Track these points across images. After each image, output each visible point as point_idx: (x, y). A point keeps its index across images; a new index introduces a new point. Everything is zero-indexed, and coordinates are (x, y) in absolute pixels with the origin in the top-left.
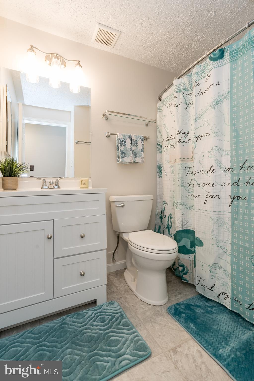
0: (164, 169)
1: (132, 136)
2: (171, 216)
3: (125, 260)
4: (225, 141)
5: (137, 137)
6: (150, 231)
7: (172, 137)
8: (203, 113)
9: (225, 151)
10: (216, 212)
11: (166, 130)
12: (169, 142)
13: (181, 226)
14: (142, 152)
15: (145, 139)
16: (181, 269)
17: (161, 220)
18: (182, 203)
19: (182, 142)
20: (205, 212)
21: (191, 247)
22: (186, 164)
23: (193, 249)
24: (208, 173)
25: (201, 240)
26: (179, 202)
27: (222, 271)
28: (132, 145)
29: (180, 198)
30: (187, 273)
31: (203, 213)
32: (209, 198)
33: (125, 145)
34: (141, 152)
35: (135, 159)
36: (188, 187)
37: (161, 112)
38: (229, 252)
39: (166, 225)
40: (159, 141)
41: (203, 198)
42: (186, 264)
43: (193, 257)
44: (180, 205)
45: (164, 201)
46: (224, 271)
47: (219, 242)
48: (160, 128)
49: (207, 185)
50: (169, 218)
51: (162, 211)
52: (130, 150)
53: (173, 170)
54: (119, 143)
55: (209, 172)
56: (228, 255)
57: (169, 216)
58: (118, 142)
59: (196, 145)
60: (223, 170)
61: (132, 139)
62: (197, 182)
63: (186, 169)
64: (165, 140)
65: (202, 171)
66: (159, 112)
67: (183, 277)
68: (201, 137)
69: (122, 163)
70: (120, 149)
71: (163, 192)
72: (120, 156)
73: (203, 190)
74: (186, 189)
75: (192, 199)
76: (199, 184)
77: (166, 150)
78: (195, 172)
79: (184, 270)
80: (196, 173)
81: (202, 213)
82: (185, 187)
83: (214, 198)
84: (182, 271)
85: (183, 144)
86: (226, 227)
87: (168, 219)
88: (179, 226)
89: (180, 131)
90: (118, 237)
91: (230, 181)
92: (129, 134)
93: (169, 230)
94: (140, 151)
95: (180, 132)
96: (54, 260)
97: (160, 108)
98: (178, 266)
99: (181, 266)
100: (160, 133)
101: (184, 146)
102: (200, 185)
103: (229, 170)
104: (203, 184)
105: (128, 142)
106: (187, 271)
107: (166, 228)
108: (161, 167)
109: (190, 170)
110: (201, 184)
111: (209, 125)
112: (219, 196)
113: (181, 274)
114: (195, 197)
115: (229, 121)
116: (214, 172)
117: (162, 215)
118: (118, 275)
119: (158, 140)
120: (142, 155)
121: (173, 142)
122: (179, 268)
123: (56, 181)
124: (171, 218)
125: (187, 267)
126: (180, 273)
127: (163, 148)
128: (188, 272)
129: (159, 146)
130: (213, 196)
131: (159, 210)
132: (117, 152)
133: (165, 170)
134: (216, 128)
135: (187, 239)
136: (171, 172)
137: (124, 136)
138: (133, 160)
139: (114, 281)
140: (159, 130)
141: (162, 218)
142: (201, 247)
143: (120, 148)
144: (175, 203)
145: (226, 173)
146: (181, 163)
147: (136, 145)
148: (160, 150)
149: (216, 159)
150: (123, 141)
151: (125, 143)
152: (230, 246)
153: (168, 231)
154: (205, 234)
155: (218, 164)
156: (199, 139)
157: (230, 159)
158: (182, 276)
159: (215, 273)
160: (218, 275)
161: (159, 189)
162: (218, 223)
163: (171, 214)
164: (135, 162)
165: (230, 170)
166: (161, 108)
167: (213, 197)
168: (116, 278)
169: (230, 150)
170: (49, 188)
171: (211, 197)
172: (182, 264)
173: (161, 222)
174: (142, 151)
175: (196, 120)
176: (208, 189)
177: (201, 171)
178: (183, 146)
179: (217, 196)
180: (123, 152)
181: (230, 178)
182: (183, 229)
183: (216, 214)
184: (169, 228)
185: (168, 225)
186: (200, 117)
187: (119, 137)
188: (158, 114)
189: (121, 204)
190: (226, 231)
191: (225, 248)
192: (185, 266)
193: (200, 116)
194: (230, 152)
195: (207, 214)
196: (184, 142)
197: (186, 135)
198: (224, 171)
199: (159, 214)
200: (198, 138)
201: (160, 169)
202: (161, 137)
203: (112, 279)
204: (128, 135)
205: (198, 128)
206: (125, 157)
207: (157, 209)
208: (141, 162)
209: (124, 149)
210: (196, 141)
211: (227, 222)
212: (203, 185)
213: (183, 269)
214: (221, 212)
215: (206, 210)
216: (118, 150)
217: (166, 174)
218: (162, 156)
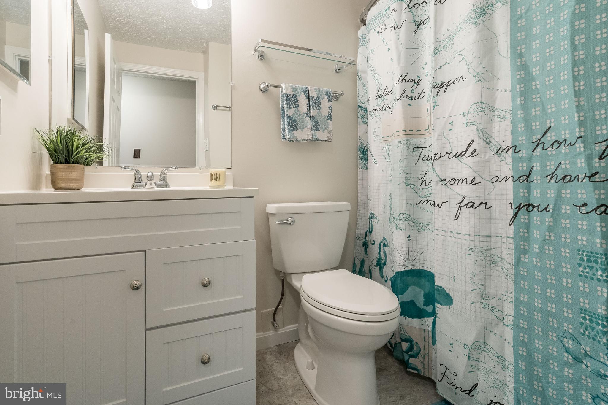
0: (372, 152)
1: (309, 90)
2: (386, 242)
3: (297, 325)
4: (499, 90)
5: (320, 92)
6: (345, 273)
7: (387, 90)
8: (451, 37)
9: (500, 111)
10: (479, 236)
11: (375, 79)
12: (380, 100)
13: (405, 263)
14: (328, 121)
15: (334, 97)
16: (405, 346)
17: (366, 249)
18: (408, 217)
19: (408, 97)
20: (456, 235)
21: (426, 304)
22: (415, 140)
23: (430, 309)
24: (462, 156)
25: (447, 291)
26: (401, 215)
27: (495, 358)
28: (310, 107)
29: (404, 208)
30: (418, 354)
31: (452, 238)
32: (464, 209)
33: (296, 107)
34: (327, 119)
35: (315, 134)
36: (420, 187)
37: (365, 47)
38: (509, 320)
39: (376, 259)
40: (362, 100)
41: (451, 209)
42: (417, 338)
43: (430, 324)
44: (404, 222)
45: (371, 213)
46: (498, 357)
47: (487, 299)
48: (363, 76)
49: (461, 181)
50: (382, 246)
51: (366, 232)
52: (306, 117)
53: (389, 153)
54: (285, 103)
55: (465, 154)
56: (507, 326)
57: (381, 242)
58: (283, 101)
59: (436, 102)
60: (495, 151)
61: (310, 95)
62: (439, 176)
63: (414, 151)
64: (373, 96)
65: (450, 153)
66: (361, 46)
67: (410, 362)
68: (448, 85)
69: (290, 140)
70: (287, 115)
71: (369, 196)
72: (287, 127)
73: (452, 191)
74: (416, 190)
75: (427, 211)
76: (442, 180)
77: (375, 115)
78: (435, 155)
79: (411, 348)
80: (437, 158)
81: (448, 238)
82: (413, 186)
83: (476, 208)
84: (407, 350)
85: (410, 102)
86: (503, 268)
87: (380, 248)
88: (402, 263)
89: (404, 76)
90: (283, 281)
91: (510, 173)
92: (303, 86)
93: (381, 269)
94: (325, 118)
95: (404, 78)
96: (147, 332)
97: (363, 38)
98: (398, 340)
99: (406, 340)
100: (364, 86)
101: (411, 105)
102: (446, 182)
103: (508, 150)
104: (451, 180)
105: (303, 101)
106: (418, 351)
107: (375, 264)
108: (365, 149)
109: (424, 154)
110: (448, 180)
111: (463, 59)
112: (486, 203)
113: (406, 357)
114: (435, 206)
115: (509, 49)
116: (475, 154)
117: (367, 239)
118: (282, 355)
119: (360, 98)
120: (330, 127)
121: (389, 99)
122: (401, 345)
123: (161, 174)
124: (385, 245)
125: (417, 343)
126: (403, 353)
127: (368, 113)
128: (421, 353)
129: (362, 109)
130: (474, 203)
131: (362, 231)
132: (281, 121)
133: (373, 154)
134: (480, 64)
135: (417, 289)
136: (386, 158)
137: (295, 89)
138: (311, 135)
139: (274, 367)
140: (362, 79)
141: (368, 245)
142: (448, 307)
143: (287, 111)
144: (392, 218)
145: (501, 157)
146: (406, 138)
147: (318, 108)
148: (362, 117)
149: (479, 128)
150: (293, 100)
151: (296, 103)
152: (512, 306)
153: (379, 270)
154: (456, 280)
155: (485, 139)
156: (443, 89)
157: (509, 128)
158: (408, 360)
159: (478, 361)
160: (484, 365)
161: (361, 191)
162: (484, 260)
163: (384, 239)
164: (316, 140)
165: (511, 151)
166: (365, 38)
167: (474, 206)
168: (278, 361)
169: (511, 108)
170: (146, 187)
171: (468, 206)
172: (408, 337)
173: (366, 253)
174: (329, 118)
175: (436, 52)
176: (463, 189)
177: (447, 153)
178: (409, 105)
179: (481, 203)
180: (293, 119)
181: (511, 167)
182: (410, 269)
183: (480, 241)
184: (381, 264)
185: (380, 259)
186: (445, 46)
187: (284, 92)
188: (360, 50)
189: (287, 220)
190: (503, 275)
191: (499, 311)
192: (413, 341)
193: (444, 44)
194: (511, 112)
195: (459, 241)
196: (411, 98)
197: (414, 84)
198: (498, 152)
199: (361, 238)
200: (440, 88)
201: (363, 154)
202: (366, 93)
203: (270, 363)
204: (302, 88)
205: (441, 67)
206: (297, 129)
207: (358, 229)
208: (326, 139)
209: (294, 114)
210: (437, 95)
211: (504, 256)
212: (452, 182)
213: (409, 346)
214: (490, 236)
215: (458, 233)
216: (283, 117)
217: (376, 162)
218: (367, 129)
